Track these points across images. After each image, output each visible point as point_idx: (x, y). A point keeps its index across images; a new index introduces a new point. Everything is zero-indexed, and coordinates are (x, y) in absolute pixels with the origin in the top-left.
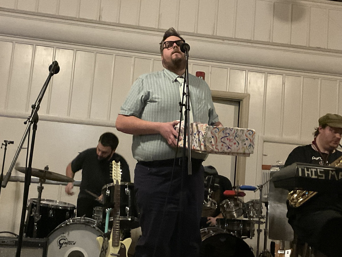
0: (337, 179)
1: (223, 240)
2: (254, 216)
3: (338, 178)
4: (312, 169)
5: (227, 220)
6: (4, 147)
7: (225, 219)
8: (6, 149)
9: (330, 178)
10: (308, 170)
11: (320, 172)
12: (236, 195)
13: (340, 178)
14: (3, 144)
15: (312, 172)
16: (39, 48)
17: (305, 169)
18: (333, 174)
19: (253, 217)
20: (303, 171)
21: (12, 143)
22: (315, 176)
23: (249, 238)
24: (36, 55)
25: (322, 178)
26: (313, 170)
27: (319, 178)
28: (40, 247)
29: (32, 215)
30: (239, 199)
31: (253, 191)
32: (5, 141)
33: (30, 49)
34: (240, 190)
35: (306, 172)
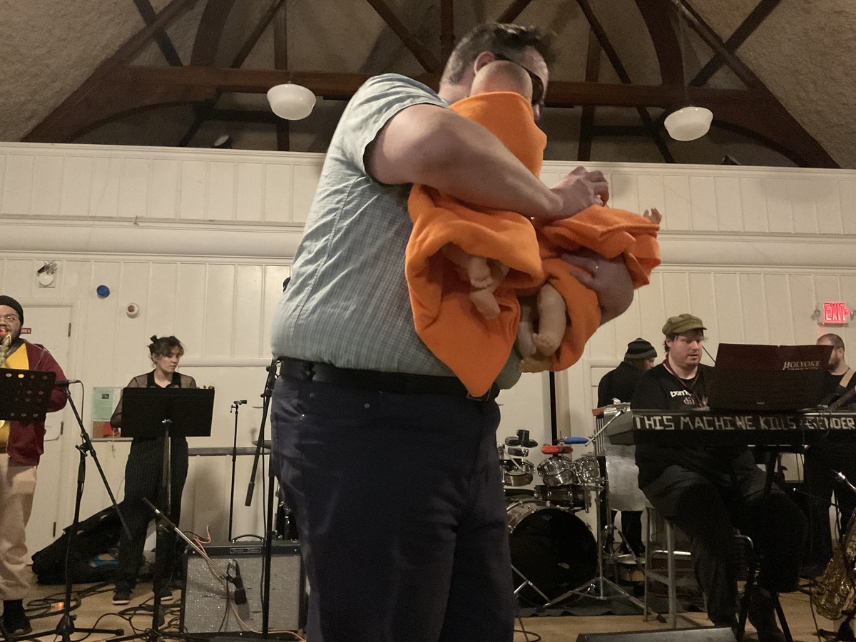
0: (692, 428)
1: (547, 518)
2: (590, 481)
3: (694, 425)
4: (655, 418)
5: (550, 487)
6: (234, 410)
7: (546, 486)
8: (237, 413)
9: (682, 428)
10: (649, 420)
11: (667, 419)
12: (559, 453)
13: (696, 427)
14: (232, 407)
15: (655, 421)
16: (270, 269)
17: (645, 418)
18: (686, 421)
19: (587, 482)
20: (642, 421)
21: (245, 402)
22: (660, 426)
23: (584, 511)
24: (267, 279)
25: (671, 429)
26: (657, 418)
27: (667, 429)
28: (296, 553)
29: (280, 506)
30: (564, 457)
31: (583, 445)
32: (235, 402)
33: (257, 271)
34: (565, 445)
35: (647, 422)
